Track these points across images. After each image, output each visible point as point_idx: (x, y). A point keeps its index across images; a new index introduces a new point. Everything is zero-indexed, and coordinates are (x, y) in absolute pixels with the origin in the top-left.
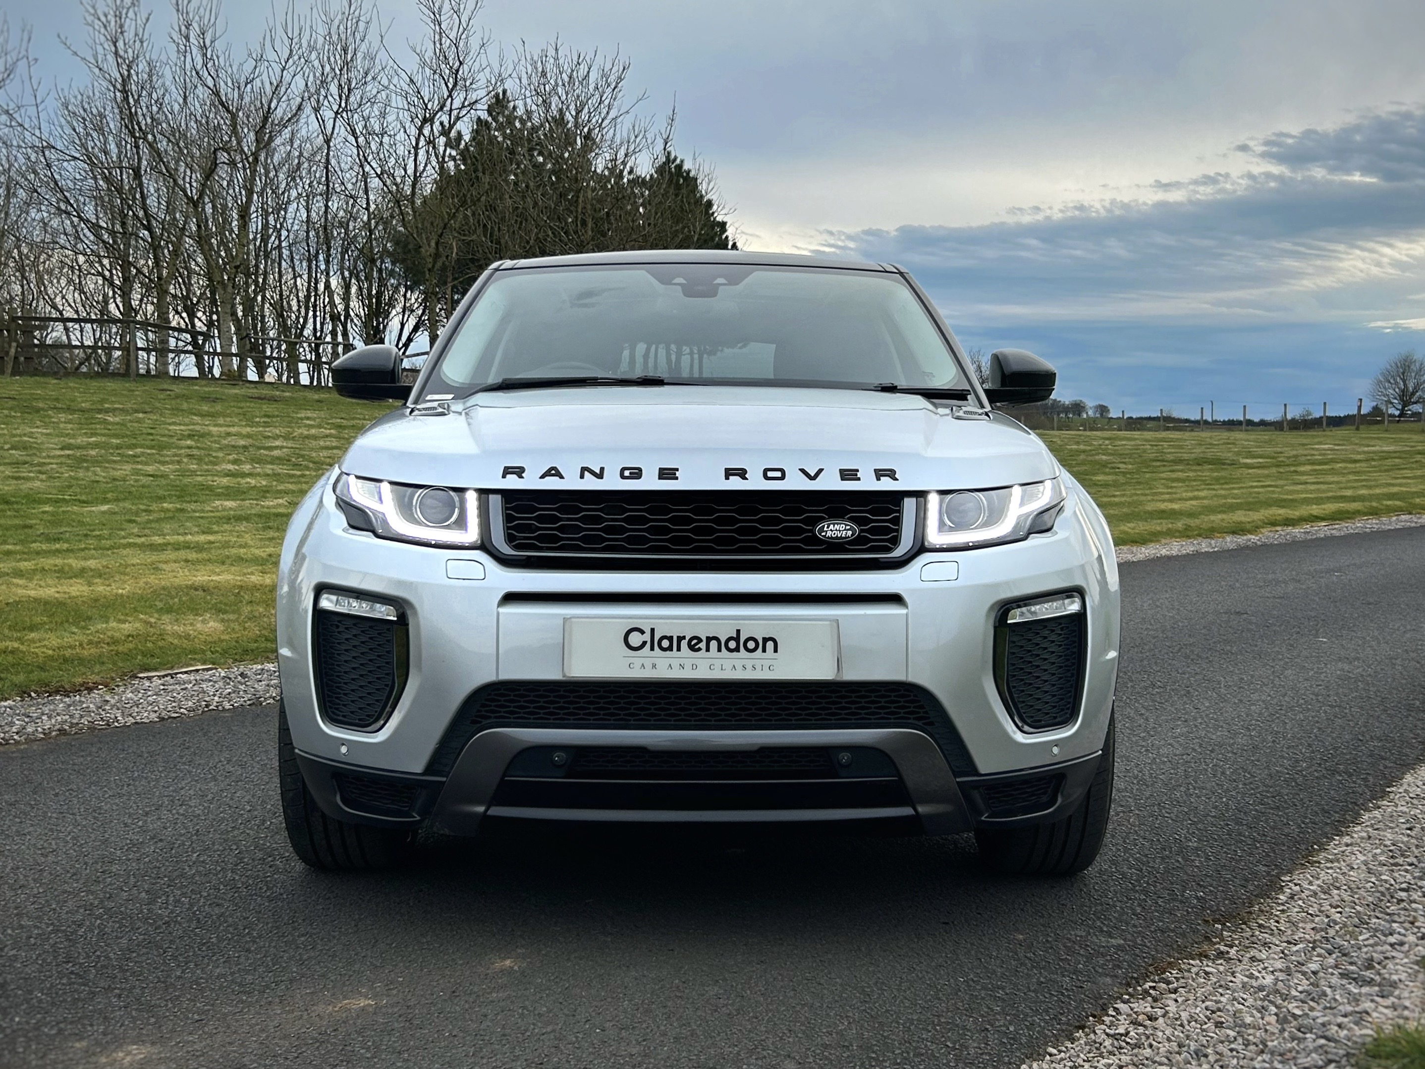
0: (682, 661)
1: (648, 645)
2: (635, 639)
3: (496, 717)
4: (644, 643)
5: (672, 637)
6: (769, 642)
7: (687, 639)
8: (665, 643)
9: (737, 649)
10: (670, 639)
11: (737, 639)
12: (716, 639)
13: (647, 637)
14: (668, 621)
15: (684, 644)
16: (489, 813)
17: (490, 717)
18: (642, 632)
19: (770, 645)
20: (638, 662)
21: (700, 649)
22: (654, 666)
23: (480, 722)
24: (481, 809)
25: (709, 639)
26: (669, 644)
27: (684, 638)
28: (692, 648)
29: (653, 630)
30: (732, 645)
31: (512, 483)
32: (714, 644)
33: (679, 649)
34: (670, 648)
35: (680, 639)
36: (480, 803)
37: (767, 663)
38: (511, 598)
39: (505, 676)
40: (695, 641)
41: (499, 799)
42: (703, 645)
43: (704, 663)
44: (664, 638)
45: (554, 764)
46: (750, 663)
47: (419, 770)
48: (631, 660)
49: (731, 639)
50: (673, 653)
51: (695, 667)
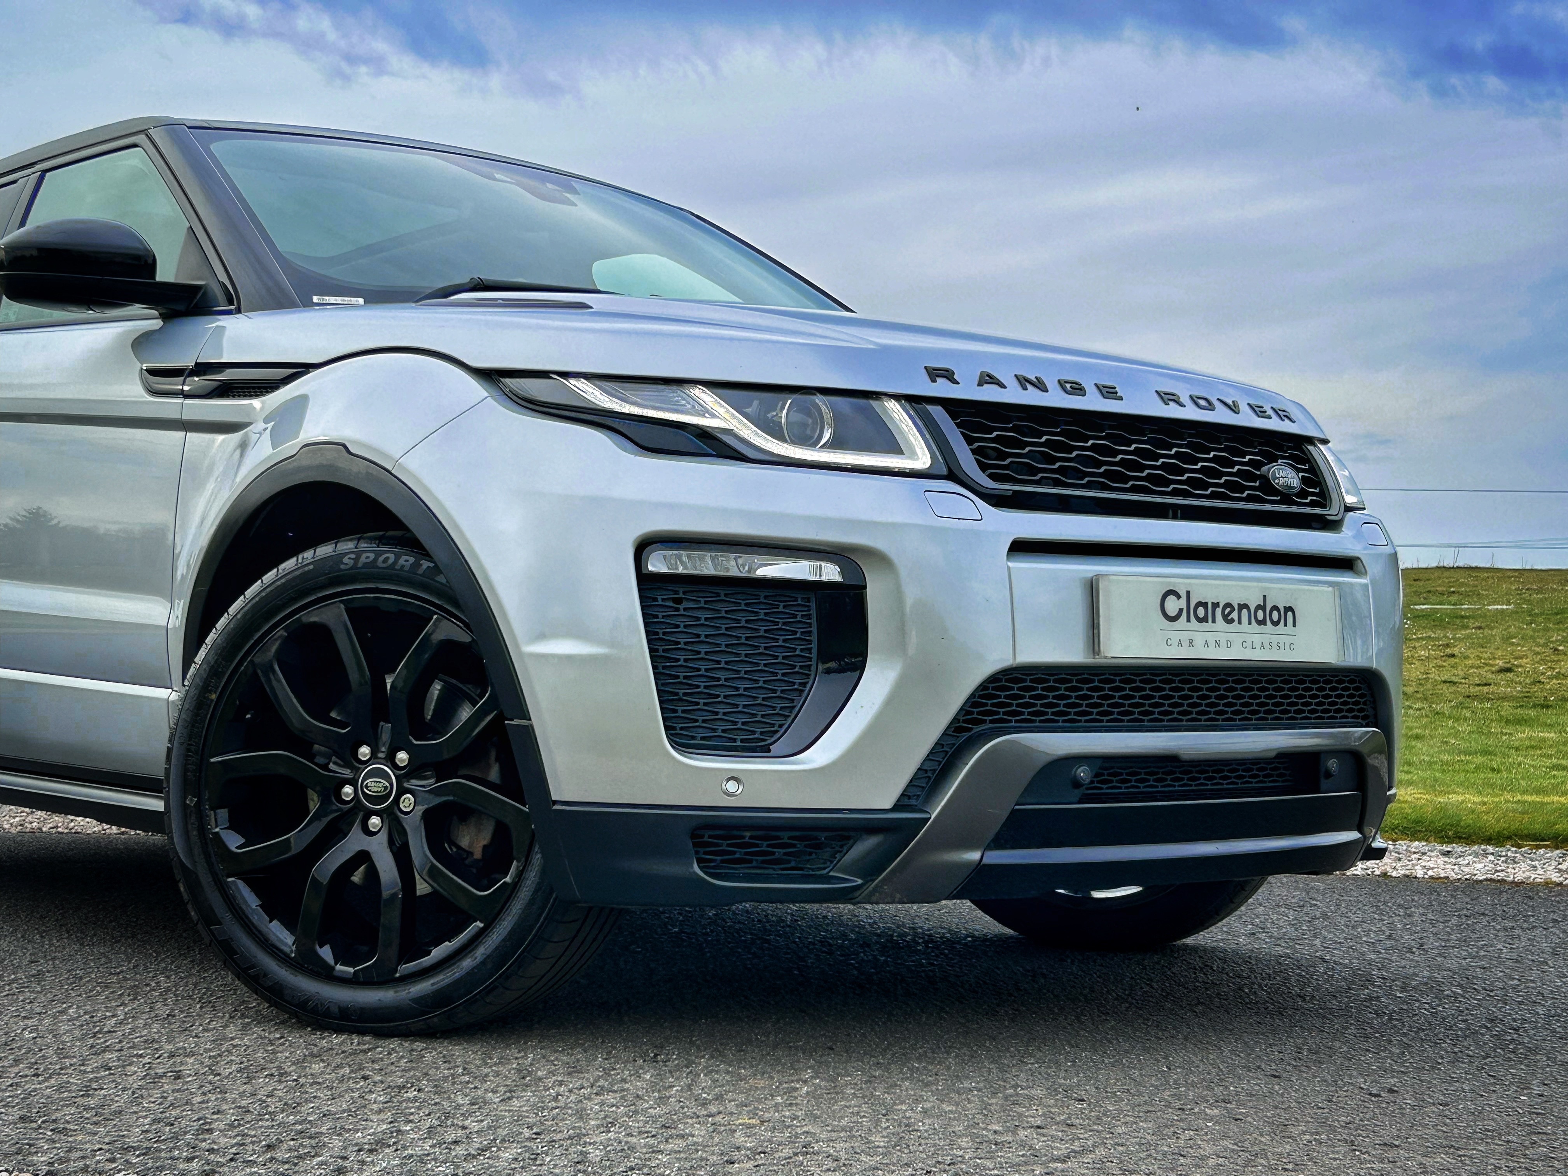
0: (1218, 636)
1: (1184, 614)
2: (1172, 606)
3: (992, 722)
4: (1181, 611)
5: (1206, 603)
6: (1288, 613)
7: (1221, 606)
8: (1201, 612)
9: (1264, 622)
10: (1205, 605)
11: (1263, 608)
12: (1246, 606)
13: (1182, 603)
14: (1203, 581)
15: (1219, 611)
16: (985, 861)
17: (984, 721)
18: (1179, 597)
19: (1290, 615)
20: (1175, 636)
21: (1232, 621)
22: (1191, 642)
23: (971, 729)
24: (974, 856)
25: (1240, 607)
26: (1205, 612)
27: (1218, 605)
28: (1226, 619)
29: (1188, 593)
30: (1260, 615)
31: (942, 389)
32: (1245, 611)
33: (1214, 621)
34: (1204, 620)
35: (1216, 605)
36: (972, 847)
37: (1288, 640)
38: (1019, 547)
39: (1024, 658)
40: (1228, 610)
41: (999, 842)
42: (1234, 615)
43: (1237, 639)
44: (1199, 604)
45: (1077, 784)
46: (1275, 639)
47: (888, 805)
48: (1171, 634)
49: (1258, 607)
50: (1209, 626)
51: (1229, 644)
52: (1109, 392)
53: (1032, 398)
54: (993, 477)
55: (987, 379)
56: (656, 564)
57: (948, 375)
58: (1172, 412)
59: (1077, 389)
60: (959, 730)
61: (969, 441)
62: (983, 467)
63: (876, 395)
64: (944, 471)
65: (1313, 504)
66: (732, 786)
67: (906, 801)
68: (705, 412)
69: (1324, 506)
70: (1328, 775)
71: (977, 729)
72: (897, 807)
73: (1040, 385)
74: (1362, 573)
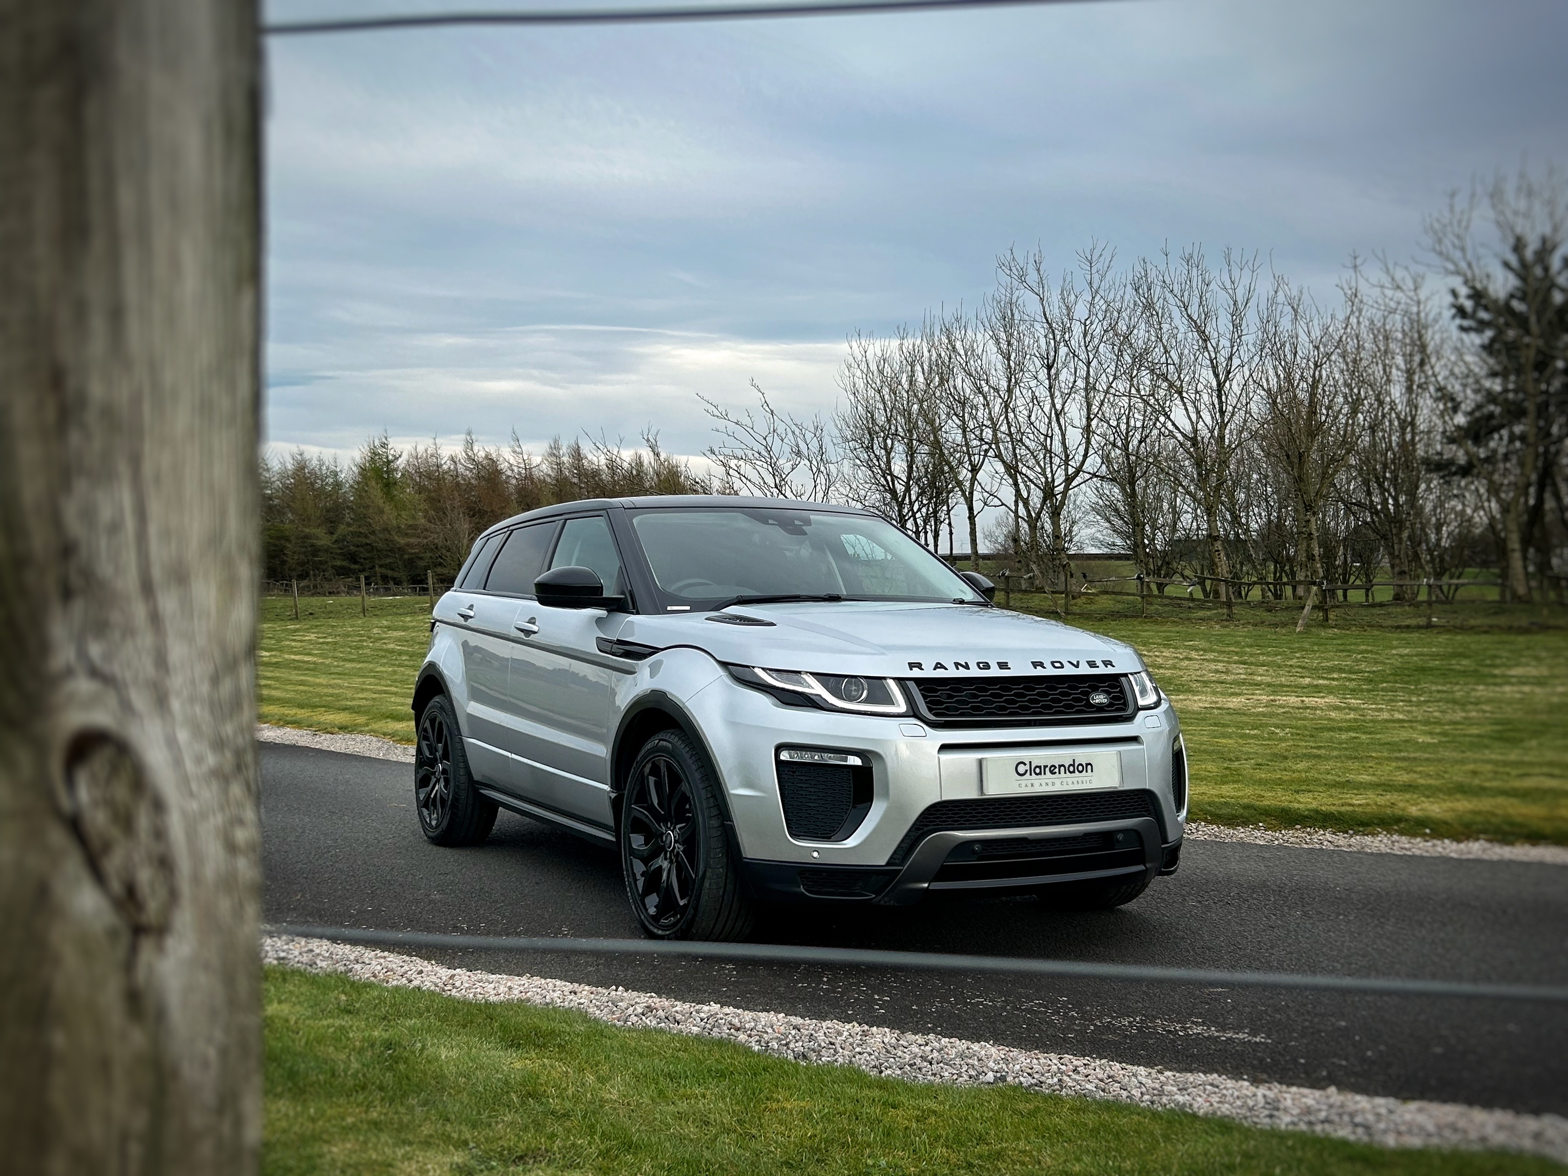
0: (1047, 781)
1: (1028, 772)
2: (1022, 769)
4: (1026, 771)
6: (1088, 766)
7: (1049, 767)
8: (1038, 770)
9: (1074, 772)
10: (1040, 767)
11: (1073, 765)
12: (1063, 765)
13: (1028, 767)
15: (1047, 769)
16: (931, 887)
18: (1025, 764)
19: (1089, 767)
20: (1023, 783)
21: (1055, 773)
22: (1032, 785)
24: (926, 885)
25: (1060, 766)
26: (1039, 770)
27: (1047, 766)
28: (1052, 773)
29: (1030, 762)
30: (1071, 769)
31: (916, 673)
32: (1062, 768)
33: (1045, 774)
34: (1040, 774)
35: (1045, 767)
36: (925, 882)
37: (1088, 779)
38: (945, 748)
39: (945, 798)
40: (1053, 768)
41: (938, 878)
42: (1057, 770)
43: (1058, 782)
44: (1037, 767)
45: (974, 852)
46: (1080, 780)
47: (884, 864)
48: (1020, 782)
49: (1070, 765)
50: (1043, 776)
51: (1053, 784)
52: (1003, 666)
53: (962, 673)
54: (935, 715)
55: (939, 666)
56: (785, 756)
57: (919, 666)
58: (1039, 672)
59: (987, 666)
60: (918, 829)
61: (925, 697)
62: (930, 710)
63: (885, 678)
64: (912, 714)
65: (1117, 710)
66: (815, 854)
67: (893, 861)
68: (809, 686)
69: (1124, 710)
70: (1118, 841)
71: (926, 829)
72: (888, 864)
73: (967, 667)
74: (1141, 743)
